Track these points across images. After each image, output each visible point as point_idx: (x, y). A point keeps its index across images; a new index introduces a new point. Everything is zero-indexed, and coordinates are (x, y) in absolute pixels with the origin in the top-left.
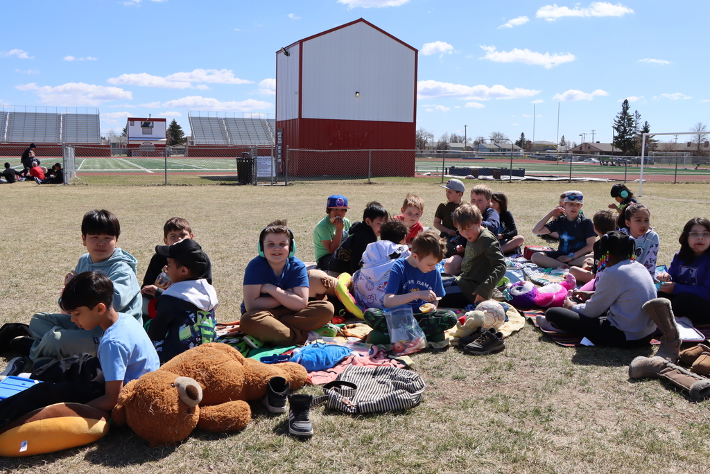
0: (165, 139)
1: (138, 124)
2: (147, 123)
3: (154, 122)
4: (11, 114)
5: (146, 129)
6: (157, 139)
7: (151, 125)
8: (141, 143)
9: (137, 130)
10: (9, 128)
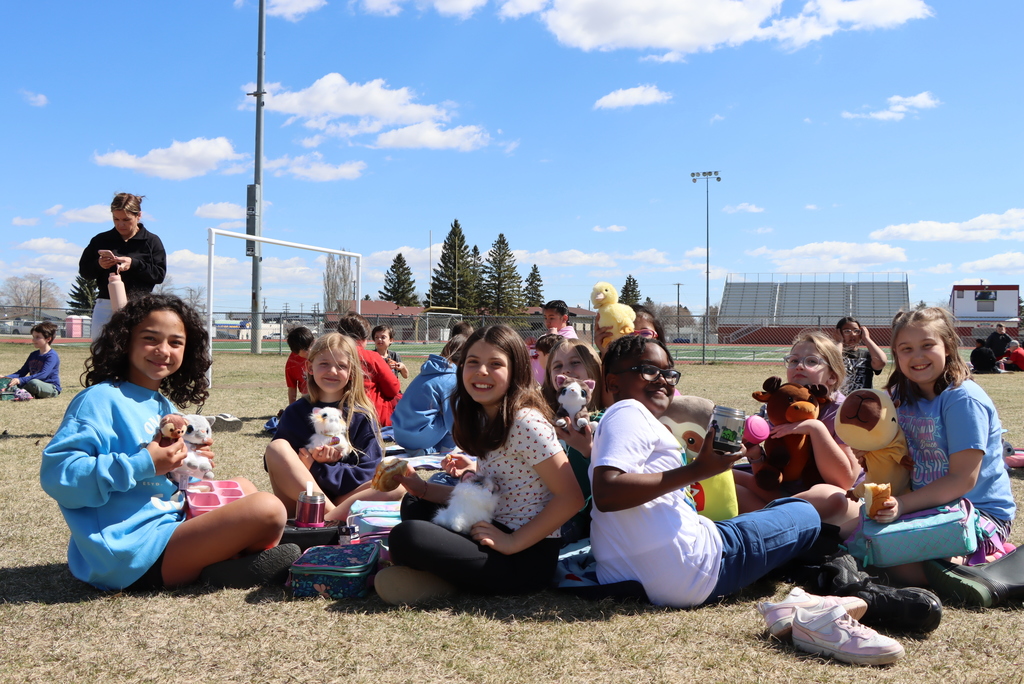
0: (1017, 320)
1: (970, 295)
2: (985, 293)
3: (998, 292)
4: (782, 285)
5: (984, 303)
6: (1004, 318)
7: (992, 296)
8: (975, 325)
9: (969, 304)
10: (779, 306)
